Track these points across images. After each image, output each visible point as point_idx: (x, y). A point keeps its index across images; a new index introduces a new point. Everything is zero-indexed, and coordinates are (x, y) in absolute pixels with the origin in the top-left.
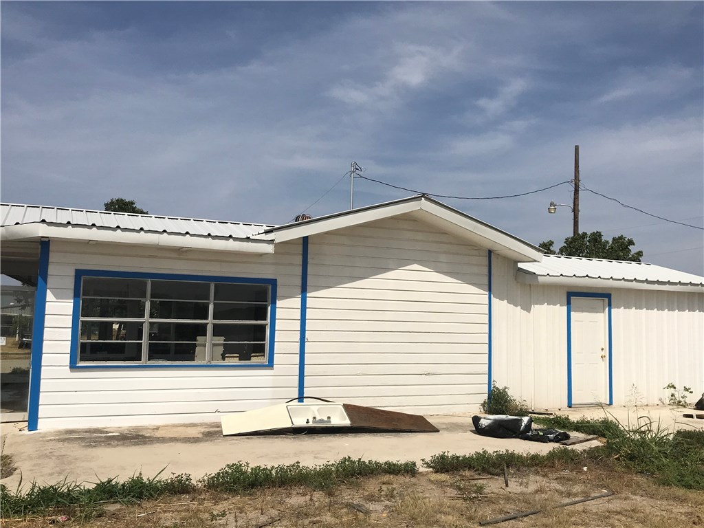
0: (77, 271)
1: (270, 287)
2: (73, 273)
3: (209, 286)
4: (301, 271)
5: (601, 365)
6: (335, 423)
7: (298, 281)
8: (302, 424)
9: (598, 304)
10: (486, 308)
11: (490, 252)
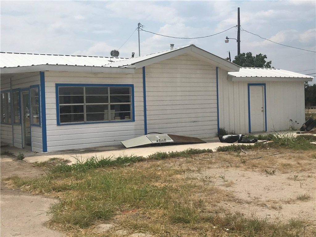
0: (56, 84)
1: (131, 88)
2: (54, 85)
3: (107, 88)
4: (143, 80)
5: (262, 115)
6: (167, 141)
7: (142, 85)
8: (155, 142)
9: (260, 88)
10: (216, 92)
11: (217, 68)
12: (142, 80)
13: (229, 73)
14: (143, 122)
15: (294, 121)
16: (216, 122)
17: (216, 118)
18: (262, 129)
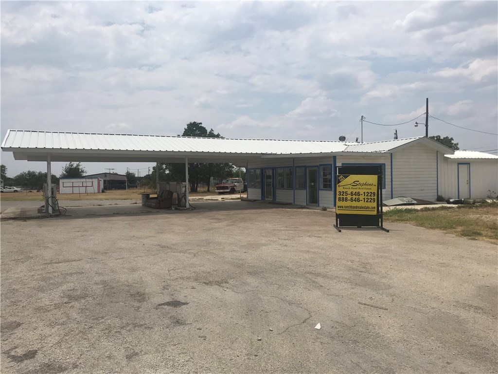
1: (384, 166)
2: (341, 164)
5: (467, 186)
6: (413, 202)
7: (390, 164)
8: (405, 203)
9: (465, 166)
10: (436, 169)
11: (437, 152)
12: (390, 161)
13: (445, 155)
14: (390, 190)
15: (492, 191)
16: (436, 191)
17: (436, 188)
18: (467, 196)
